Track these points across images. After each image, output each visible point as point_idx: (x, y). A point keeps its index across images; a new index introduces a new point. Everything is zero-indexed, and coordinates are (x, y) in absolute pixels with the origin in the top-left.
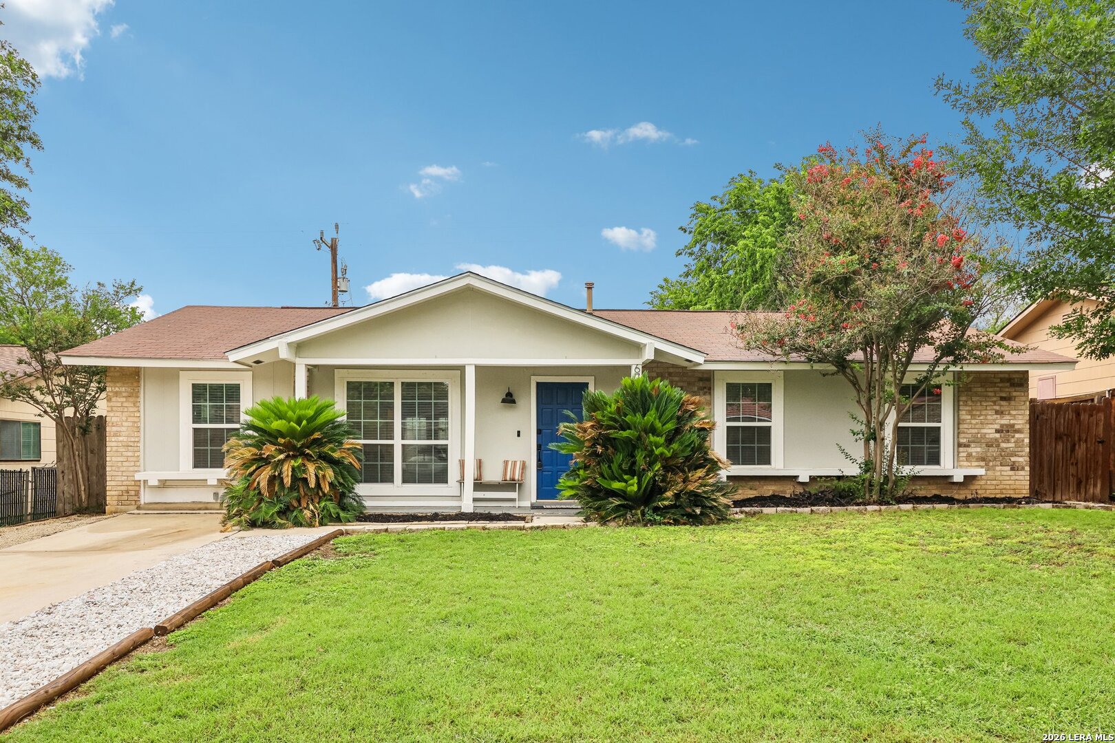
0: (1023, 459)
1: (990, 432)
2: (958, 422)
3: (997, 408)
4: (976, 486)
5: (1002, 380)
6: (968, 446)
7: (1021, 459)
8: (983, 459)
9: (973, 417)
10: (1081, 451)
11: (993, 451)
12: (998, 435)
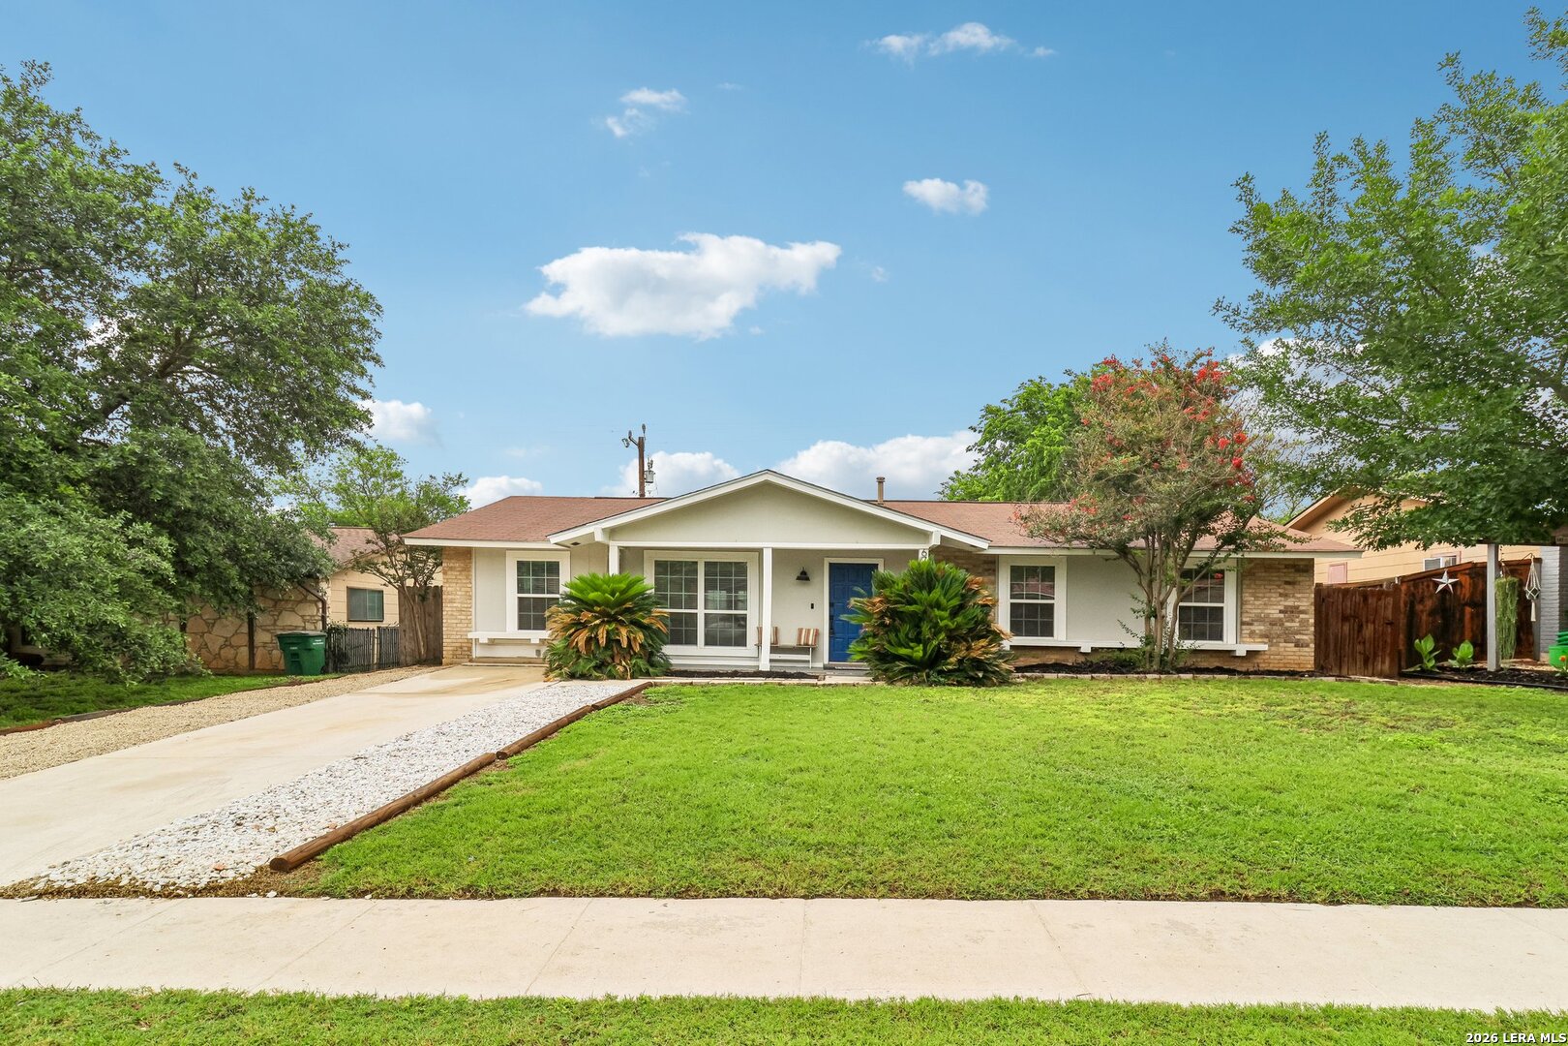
0: (1308, 636)
1: (1274, 612)
2: (1241, 603)
3: (1281, 591)
4: (1258, 660)
5: (1287, 567)
6: (1251, 624)
7: (1305, 637)
8: (1266, 636)
9: (1257, 598)
10: (1368, 631)
11: (1277, 629)
12: (1282, 616)
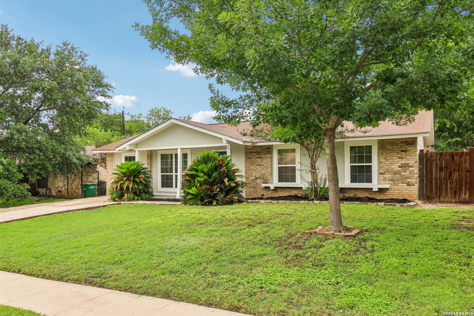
0: (415, 179)
1: (396, 167)
2: (380, 163)
3: (399, 156)
4: (388, 193)
5: (402, 142)
6: (384, 174)
7: (412, 180)
8: (392, 180)
9: (387, 160)
10: (455, 175)
11: (397, 176)
12: (400, 169)
